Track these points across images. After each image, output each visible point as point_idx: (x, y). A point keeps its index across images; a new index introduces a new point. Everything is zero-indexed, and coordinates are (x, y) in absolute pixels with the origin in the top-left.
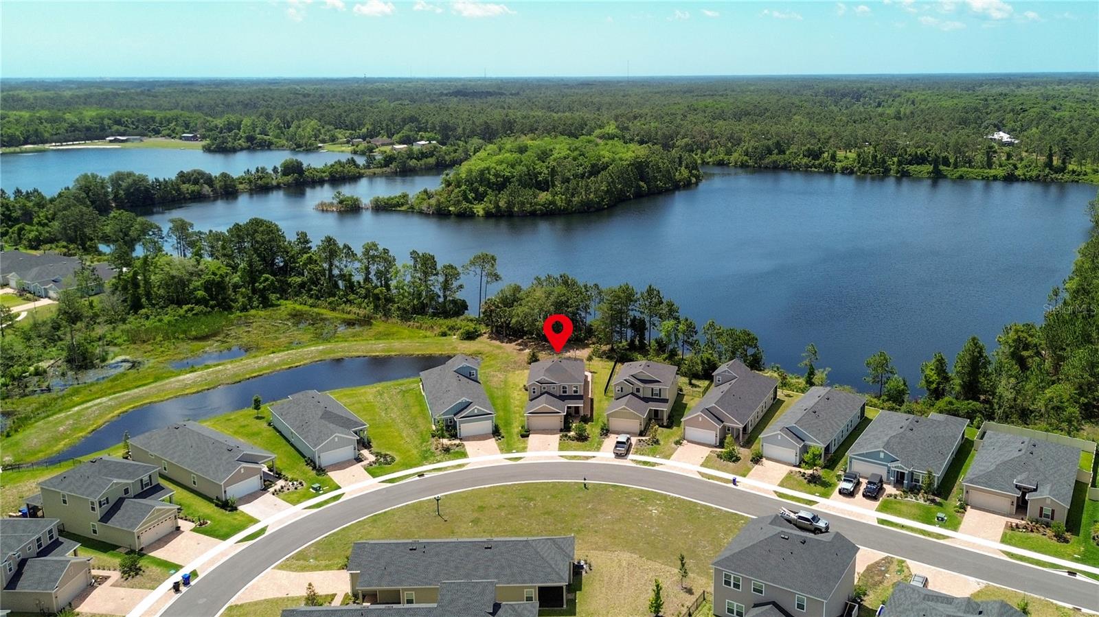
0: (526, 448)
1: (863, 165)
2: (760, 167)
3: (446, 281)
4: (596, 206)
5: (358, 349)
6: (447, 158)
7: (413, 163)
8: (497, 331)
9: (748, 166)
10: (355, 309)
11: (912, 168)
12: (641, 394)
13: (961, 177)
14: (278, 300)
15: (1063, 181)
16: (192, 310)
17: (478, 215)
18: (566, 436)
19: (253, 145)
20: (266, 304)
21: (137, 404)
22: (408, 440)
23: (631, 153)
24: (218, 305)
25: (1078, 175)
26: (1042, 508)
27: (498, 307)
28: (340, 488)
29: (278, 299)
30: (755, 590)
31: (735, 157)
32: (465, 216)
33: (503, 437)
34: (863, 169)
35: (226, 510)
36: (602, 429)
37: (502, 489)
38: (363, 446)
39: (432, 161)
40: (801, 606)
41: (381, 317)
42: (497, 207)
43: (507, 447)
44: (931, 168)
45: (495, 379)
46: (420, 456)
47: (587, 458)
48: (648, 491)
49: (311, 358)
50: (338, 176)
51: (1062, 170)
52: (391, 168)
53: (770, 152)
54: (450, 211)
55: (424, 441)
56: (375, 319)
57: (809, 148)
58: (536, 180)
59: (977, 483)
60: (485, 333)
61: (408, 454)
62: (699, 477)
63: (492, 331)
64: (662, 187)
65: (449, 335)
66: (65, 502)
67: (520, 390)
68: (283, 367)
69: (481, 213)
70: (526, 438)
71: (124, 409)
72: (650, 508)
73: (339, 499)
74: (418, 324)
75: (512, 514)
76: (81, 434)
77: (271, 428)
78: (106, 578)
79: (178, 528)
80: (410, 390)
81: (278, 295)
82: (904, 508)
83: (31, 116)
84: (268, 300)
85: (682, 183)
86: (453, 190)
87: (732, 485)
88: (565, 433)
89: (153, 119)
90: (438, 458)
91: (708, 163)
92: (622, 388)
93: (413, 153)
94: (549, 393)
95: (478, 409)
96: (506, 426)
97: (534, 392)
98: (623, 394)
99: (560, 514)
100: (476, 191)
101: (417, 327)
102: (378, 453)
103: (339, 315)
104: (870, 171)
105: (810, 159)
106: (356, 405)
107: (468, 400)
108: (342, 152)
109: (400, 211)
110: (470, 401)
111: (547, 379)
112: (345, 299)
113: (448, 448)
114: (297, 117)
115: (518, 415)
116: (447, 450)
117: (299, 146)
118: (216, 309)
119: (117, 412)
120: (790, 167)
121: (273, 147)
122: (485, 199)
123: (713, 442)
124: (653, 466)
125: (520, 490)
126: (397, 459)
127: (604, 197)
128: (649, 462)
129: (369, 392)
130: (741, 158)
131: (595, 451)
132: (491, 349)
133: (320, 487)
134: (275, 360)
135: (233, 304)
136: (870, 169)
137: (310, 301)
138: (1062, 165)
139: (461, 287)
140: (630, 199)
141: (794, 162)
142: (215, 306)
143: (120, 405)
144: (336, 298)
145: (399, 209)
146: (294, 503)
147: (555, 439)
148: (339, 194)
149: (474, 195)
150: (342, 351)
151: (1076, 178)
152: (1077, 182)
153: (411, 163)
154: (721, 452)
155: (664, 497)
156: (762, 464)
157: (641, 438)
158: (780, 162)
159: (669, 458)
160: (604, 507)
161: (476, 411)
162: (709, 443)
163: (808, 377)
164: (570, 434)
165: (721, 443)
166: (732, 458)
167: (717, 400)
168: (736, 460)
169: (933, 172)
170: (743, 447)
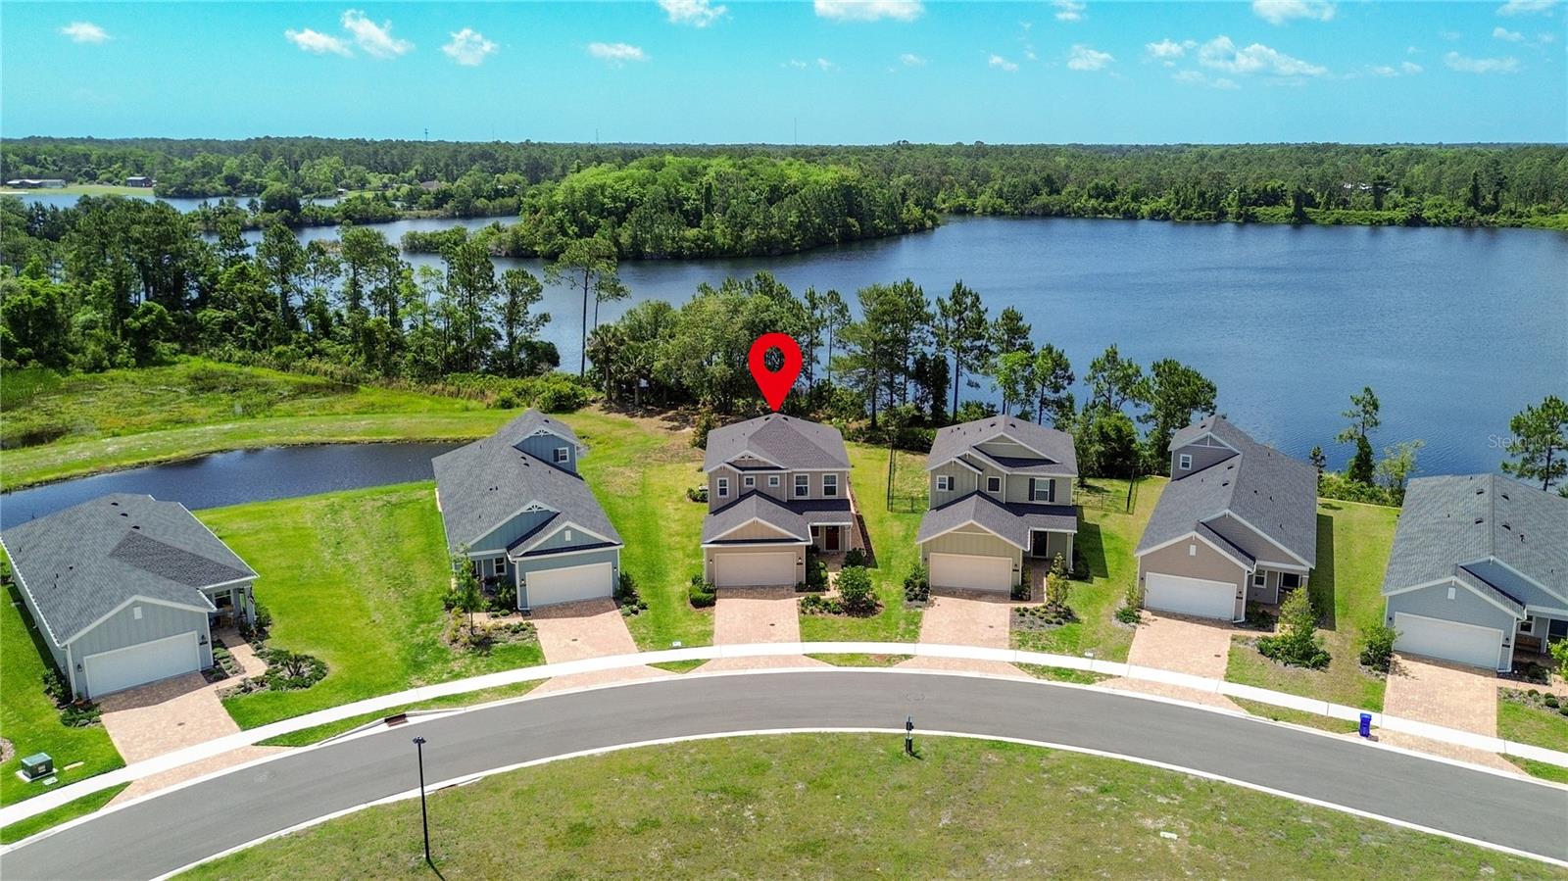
0: (711, 633)
1: (1183, 207)
2: (1022, 213)
3: (513, 304)
8: (620, 397)
9: (1003, 213)
10: (329, 367)
11: (1260, 210)
12: (1001, 494)
13: (1338, 222)
14: (175, 354)
15: (1497, 225)
18: (816, 601)
19: (235, 189)
20: (145, 357)
22: (378, 617)
23: (831, 174)
24: (39, 356)
25: (1520, 216)
27: (620, 342)
28: (120, 767)
31: (983, 200)
33: (644, 607)
34: (1184, 213)
36: (908, 584)
37: (646, 760)
38: (243, 635)
41: (377, 378)
43: (657, 633)
44: (1291, 209)
45: (619, 480)
46: (404, 659)
47: (889, 660)
48: (1111, 760)
51: (1492, 210)
52: (446, 210)
53: (1037, 192)
54: (536, 250)
55: (422, 618)
56: (367, 382)
57: (1097, 185)
58: (680, 209)
60: (594, 401)
61: (371, 654)
62: (1241, 713)
63: (610, 398)
64: (881, 228)
65: (518, 406)
67: (681, 500)
70: (708, 609)
72: (1149, 823)
73: (97, 808)
74: (453, 389)
75: (685, 855)
80: (410, 502)
81: (177, 346)
84: (154, 354)
85: (913, 226)
87: (1355, 738)
88: (811, 595)
89: (86, 157)
90: (456, 666)
92: (951, 480)
94: (761, 494)
95: (574, 531)
96: (650, 579)
97: (723, 492)
98: (954, 495)
99: (851, 849)
100: (580, 222)
101: (451, 394)
102: (279, 653)
103: (293, 378)
104: (1196, 216)
105: (1101, 200)
106: (262, 535)
107: (546, 507)
110: (552, 509)
111: (756, 456)
112: (309, 349)
113: (487, 638)
114: (310, 155)
115: (679, 555)
116: (482, 644)
117: (307, 191)
118: (32, 363)
120: (1069, 213)
122: (595, 235)
123: (1228, 614)
124: (1089, 682)
125: (704, 763)
126: (334, 669)
127: (793, 233)
128: (1072, 671)
129: (306, 511)
130: (992, 202)
131: (903, 640)
132: (609, 427)
133: (49, 765)
134: (110, 449)
135: (71, 356)
136: (1196, 211)
138: (1493, 203)
139: (546, 317)
140: (834, 243)
141: (1075, 205)
142: (31, 357)
147: (787, 609)
151: (1518, 221)
152: (1520, 226)
153: (477, 204)
154: (1265, 639)
155: (1174, 783)
156: (1404, 673)
157: (1022, 605)
158: (1053, 206)
159: (1124, 660)
160: (995, 824)
161: (568, 536)
162: (1215, 615)
163: (1358, 466)
164: (827, 596)
165: (1258, 615)
166: (1306, 655)
167: (1227, 500)
168: (1323, 663)
169: (1293, 215)
170: (1316, 624)
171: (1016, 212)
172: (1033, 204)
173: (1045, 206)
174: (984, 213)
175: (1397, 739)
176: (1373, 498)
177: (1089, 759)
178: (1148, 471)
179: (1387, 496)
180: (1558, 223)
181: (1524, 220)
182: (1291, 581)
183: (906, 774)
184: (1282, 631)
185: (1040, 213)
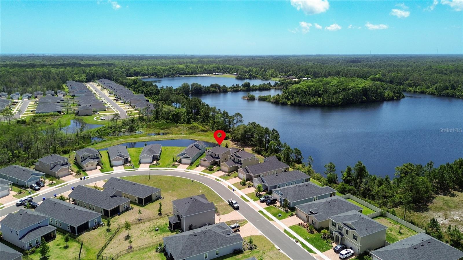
0: (194, 169)
9: (434, 94)
10: (207, 127)
12: (235, 160)
14: (193, 122)
17: (288, 104)
26: (312, 221)
28: (139, 168)
30: (177, 211)
31: (430, 90)
32: (284, 104)
33: (192, 165)
35: (111, 167)
40: (182, 218)
41: (211, 130)
42: (295, 101)
43: (190, 168)
46: (165, 165)
50: (261, 88)
54: (280, 102)
64: (375, 99)
69: (290, 103)
70: (197, 167)
71: (125, 142)
73: (135, 170)
78: (73, 174)
79: (97, 168)
82: (273, 210)
83: (195, 66)
87: (232, 191)
88: (207, 168)
89: (228, 68)
90: (170, 167)
91: (417, 92)
92: (230, 158)
93: (291, 82)
94: (211, 155)
95: (187, 156)
97: (207, 154)
107: (185, 152)
109: (266, 101)
111: (210, 151)
112: (207, 124)
116: (174, 165)
117: (264, 78)
119: (122, 143)
121: (256, 78)
126: (160, 165)
128: (219, 180)
131: (210, 174)
133: (134, 167)
135: (179, 121)
137: (199, 123)
142: (174, 121)
147: (204, 169)
149: (291, 97)
150: (189, 137)
157: (227, 174)
158: (450, 93)
168: (245, 185)
171: (439, 94)
172: (443, 93)
173: (448, 93)
174: (429, 94)
185: (446, 95)
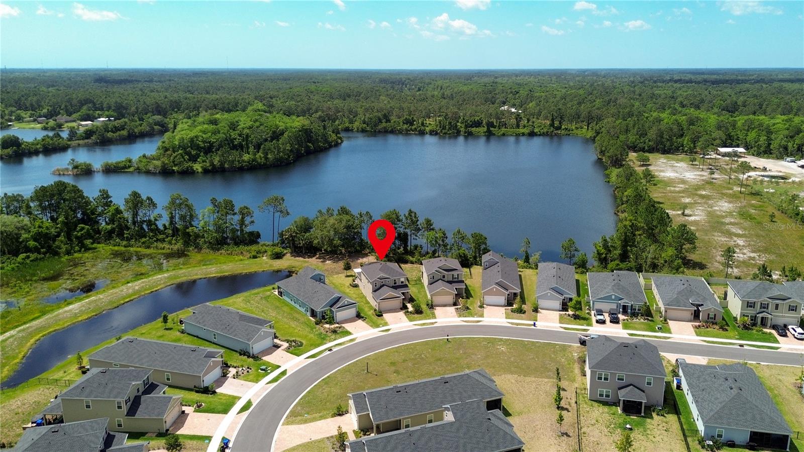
0: (387, 323)
1: (443, 129)
2: (375, 131)
3: (242, 218)
4: (285, 161)
5: (197, 273)
6: (136, 130)
7: (110, 135)
8: (295, 251)
9: (367, 131)
10: (166, 245)
11: (474, 129)
12: (446, 279)
13: (504, 135)
15: (561, 135)
16: (28, 257)
17: (198, 172)
18: (408, 312)
20: (84, 248)
21: (44, 333)
22: (299, 329)
23: (297, 123)
25: (569, 131)
26: (709, 314)
27: (297, 233)
28: (280, 367)
29: (92, 243)
30: (618, 379)
31: (356, 125)
32: (187, 173)
34: (444, 131)
35: (208, 394)
36: (429, 305)
39: (124, 133)
40: (649, 384)
41: (193, 250)
42: (212, 164)
44: (485, 129)
46: (318, 338)
47: (432, 324)
48: (488, 337)
49: (163, 283)
51: (559, 128)
52: (92, 140)
53: (380, 121)
54: (174, 170)
55: (313, 328)
56: (189, 251)
57: (406, 118)
58: (233, 144)
59: (671, 305)
60: (288, 253)
61: (309, 338)
62: (510, 325)
63: (292, 252)
64: (322, 146)
65: (259, 257)
66: (88, 407)
67: (349, 287)
68: (146, 292)
69: (200, 170)
71: (37, 337)
72: (498, 347)
74: (229, 252)
76: (15, 361)
77: (185, 335)
79: (183, 412)
80: (268, 296)
81: (92, 241)
82: (637, 326)
84: (85, 245)
85: (333, 143)
86: (172, 154)
87: (533, 327)
90: (333, 338)
92: (434, 276)
93: (102, 128)
94: (386, 285)
96: (364, 311)
97: (376, 286)
98: (435, 280)
100: (189, 154)
101: (230, 254)
103: (156, 251)
104: (448, 132)
105: (408, 125)
107: (338, 296)
108: (33, 128)
109: (127, 172)
110: (340, 296)
111: (384, 276)
112: (155, 239)
116: (334, 331)
118: (48, 255)
119: (32, 341)
120: (395, 132)
122: (198, 160)
123: (503, 304)
124: (477, 323)
126: (304, 342)
127: (290, 154)
128: (473, 321)
133: (267, 368)
134: (137, 288)
135: (59, 250)
136: (448, 131)
137: (125, 243)
138: (559, 125)
139: (252, 222)
140: (304, 156)
141: (398, 128)
142: (47, 252)
143: (31, 335)
144: (148, 238)
145: (126, 170)
146: (257, 381)
148: (73, 161)
149: (189, 157)
150: (185, 276)
151: (569, 133)
152: (569, 135)
153: (108, 135)
154: (512, 309)
155: (501, 340)
156: (541, 313)
157: (457, 307)
158: (388, 128)
159: (483, 317)
160: (471, 351)
161: (346, 302)
162: (500, 304)
163: (526, 259)
164: (409, 310)
165: (509, 304)
166: (521, 311)
167: (500, 276)
168: (525, 312)
169: (487, 132)
170: (522, 304)
171: (372, 131)
172: (380, 127)
174: (358, 131)
175: (541, 326)
176: (530, 268)
177: (483, 338)
178: (472, 264)
179: (533, 267)
180: (582, 134)
181: (571, 132)
182: (515, 294)
183: (449, 345)
184: (515, 306)
185: (383, 131)
